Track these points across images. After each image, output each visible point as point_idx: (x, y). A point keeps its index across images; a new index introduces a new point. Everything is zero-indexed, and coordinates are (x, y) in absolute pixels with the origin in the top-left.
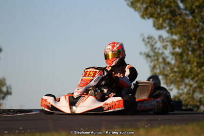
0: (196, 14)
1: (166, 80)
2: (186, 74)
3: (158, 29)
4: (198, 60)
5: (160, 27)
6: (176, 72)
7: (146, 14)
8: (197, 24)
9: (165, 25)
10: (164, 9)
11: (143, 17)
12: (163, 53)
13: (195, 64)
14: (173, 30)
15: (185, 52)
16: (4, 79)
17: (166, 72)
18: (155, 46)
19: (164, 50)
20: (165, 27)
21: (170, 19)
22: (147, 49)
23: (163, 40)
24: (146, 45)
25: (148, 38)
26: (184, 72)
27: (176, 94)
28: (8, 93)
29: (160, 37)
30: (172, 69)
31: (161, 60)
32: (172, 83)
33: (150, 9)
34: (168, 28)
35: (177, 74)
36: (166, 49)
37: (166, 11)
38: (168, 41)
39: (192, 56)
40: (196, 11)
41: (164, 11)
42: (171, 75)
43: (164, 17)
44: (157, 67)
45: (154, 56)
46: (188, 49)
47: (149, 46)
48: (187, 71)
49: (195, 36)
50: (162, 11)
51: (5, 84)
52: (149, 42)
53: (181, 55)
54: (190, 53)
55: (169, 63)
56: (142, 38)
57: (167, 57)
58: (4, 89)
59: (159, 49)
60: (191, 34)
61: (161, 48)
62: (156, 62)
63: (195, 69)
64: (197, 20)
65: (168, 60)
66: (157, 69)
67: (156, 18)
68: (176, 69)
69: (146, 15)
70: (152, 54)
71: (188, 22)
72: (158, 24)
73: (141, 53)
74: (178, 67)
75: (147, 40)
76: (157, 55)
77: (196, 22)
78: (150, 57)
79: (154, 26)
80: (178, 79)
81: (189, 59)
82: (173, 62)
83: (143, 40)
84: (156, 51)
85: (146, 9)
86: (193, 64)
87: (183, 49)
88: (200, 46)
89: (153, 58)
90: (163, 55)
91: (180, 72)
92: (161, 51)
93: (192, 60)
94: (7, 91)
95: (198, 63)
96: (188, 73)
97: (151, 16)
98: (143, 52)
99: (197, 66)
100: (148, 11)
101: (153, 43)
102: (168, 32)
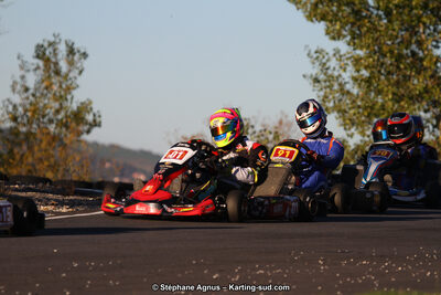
0: (394, 18)
1: (344, 120)
2: (374, 111)
3: (334, 38)
4: (395, 89)
5: (336, 36)
6: (359, 107)
7: (314, 14)
8: (395, 33)
9: (344, 33)
10: (344, 8)
11: (309, 18)
12: (340, 75)
13: (390, 97)
14: (356, 41)
15: (374, 77)
16: (90, 103)
17: (343, 108)
18: (328, 64)
19: (341, 72)
20: (345, 36)
21: (353, 24)
22: (315, 70)
23: (341, 56)
24: (313, 63)
25: (316, 52)
26: (372, 108)
27: (359, 143)
28: (96, 124)
29: (337, 52)
30: (354, 102)
31: (336, 87)
32: (353, 124)
33: (320, 6)
34: (348, 38)
35: (361, 110)
36: (345, 70)
37: (347, 10)
38: (347, 59)
39: (386, 82)
40: (395, 12)
41: (343, 11)
42: (352, 112)
43: (343, 21)
44: (331, 97)
45: (325, 81)
46: (379, 71)
47: (317, 64)
48: (377, 107)
49: (391, 52)
50: (339, 10)
51: (91, 109)
52: (317, 58)
53: (368, 81)
54: (383, 77)
55: (348, 92)
56: (307, 52)
57: (346, 83)
58: (90, 118)
59: (334, 69)
60: (385, 49)
61: (337, 68)
62: (328, 90)
63: (390, 103)
64: (396, 27)
65: (348, 87)
66: (329, 102)
67: (331, 21)
68: (359, 103)
69: (315, 16)
70: (322, 77)
71: (381, 29)
72: (333, 31)
73: (304, 76)
74: (362, 100)
75: (315, 56)
76: (330, 78)
77: (394, 30)
78: (319, 82)
79: (327, 33)
80: (363, 118)
81: (380, 87)
82: (355, 91)
83: (308, 55)
84: (330, 72)
85: (316, 5)
86: (387, 95)
87: (372, 73)
88: (398, 67)
89: (323, 84)
90: (340, 80)
91: (365, 108)
92: (336, 74)
93: (385, 89)
94: (94, 121)
95: (394, 94)
96: (379, 110)
97: (323, 18)
98: (309, 74)
99: (392, 99)
100: (319, 11)
101: (324, 61)
102: (349, 44)
